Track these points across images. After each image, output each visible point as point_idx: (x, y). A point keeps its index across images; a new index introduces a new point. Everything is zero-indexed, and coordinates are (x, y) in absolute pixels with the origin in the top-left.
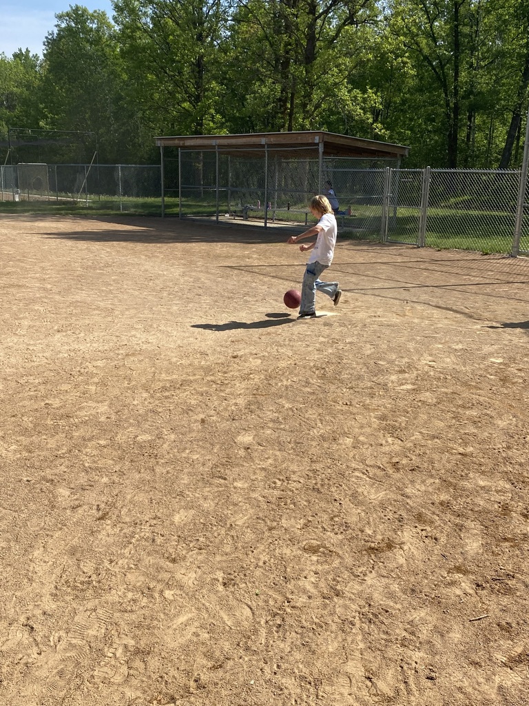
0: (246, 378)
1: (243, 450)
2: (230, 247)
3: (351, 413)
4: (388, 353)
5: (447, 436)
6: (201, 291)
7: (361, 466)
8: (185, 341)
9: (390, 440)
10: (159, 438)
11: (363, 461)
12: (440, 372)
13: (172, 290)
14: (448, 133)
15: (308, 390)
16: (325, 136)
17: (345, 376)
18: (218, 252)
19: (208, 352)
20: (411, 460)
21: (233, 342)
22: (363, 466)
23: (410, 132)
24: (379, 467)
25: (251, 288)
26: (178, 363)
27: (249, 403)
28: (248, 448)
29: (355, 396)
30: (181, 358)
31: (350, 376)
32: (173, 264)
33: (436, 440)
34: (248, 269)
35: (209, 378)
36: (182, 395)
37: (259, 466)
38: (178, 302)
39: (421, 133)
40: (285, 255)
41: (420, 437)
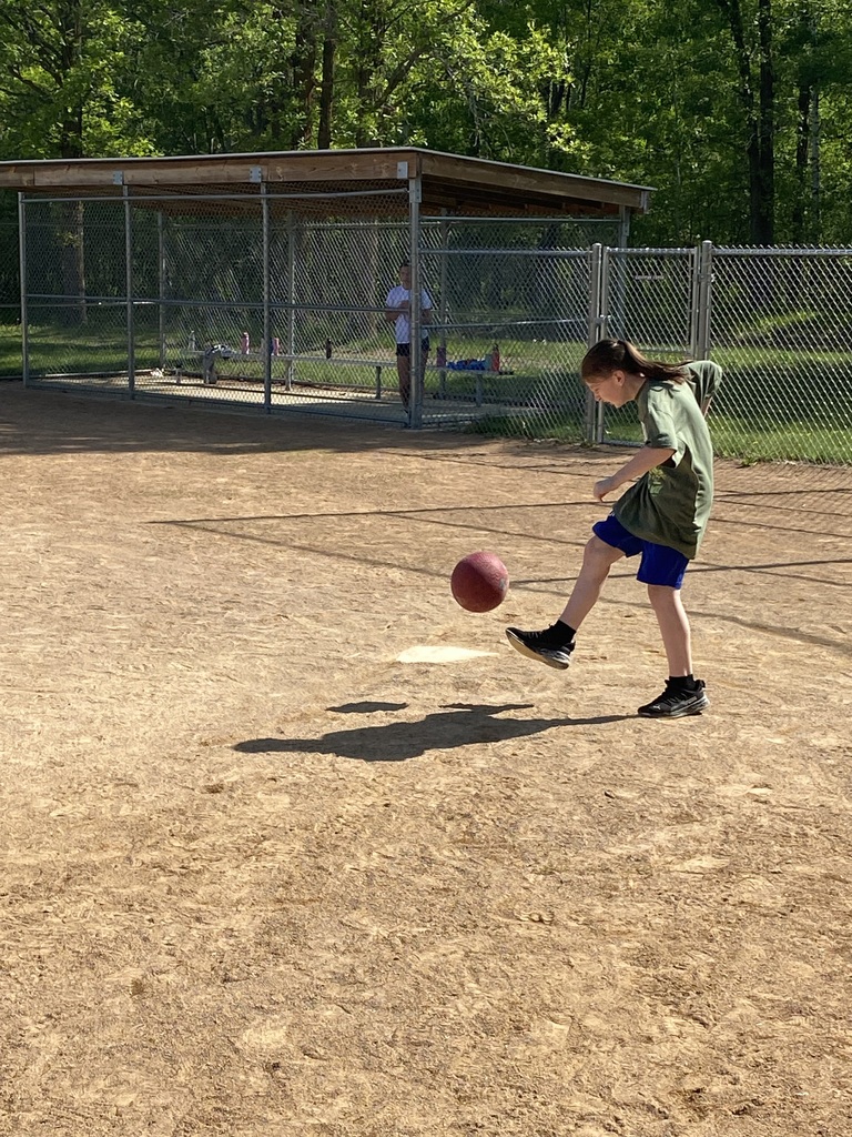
0: (251, 850)
1: (260, 1073)
2: (173, 464)
3: (556, 947)
4: (638, 764)
5: (825, 1006)
6: (101, 597)
7: (599, 1107)
8: (68, 748)
9: (671, 1023)
10: (14, 1047)
11: (603, 1091)
12: (787, 818)
13: (18, 594)
14: (747, 145)
15: (432, 881)
16: (426, 162)
17: (527, 836)
18: (140, 479)
19: (139, 777)
20: (735, 1081)
21: (206, 744)
22: (604, 1107)
23: (644, 143)
24: (650, 1108)
25: (243, 582)
26: (53, 814)
27: (268, 928)
28: (276, 1066)
29: (562, 896)
30: (61, 797)
31: (541, 837)
32: (16, 520)
33: (798, 1019)
34: (232, 529)
35: (146, 857)
36: (73, 911)
37: (311, 1121)
38: (38, 631)
39: (674, 144)
40: (328, 484)
41: (753, 1011)
